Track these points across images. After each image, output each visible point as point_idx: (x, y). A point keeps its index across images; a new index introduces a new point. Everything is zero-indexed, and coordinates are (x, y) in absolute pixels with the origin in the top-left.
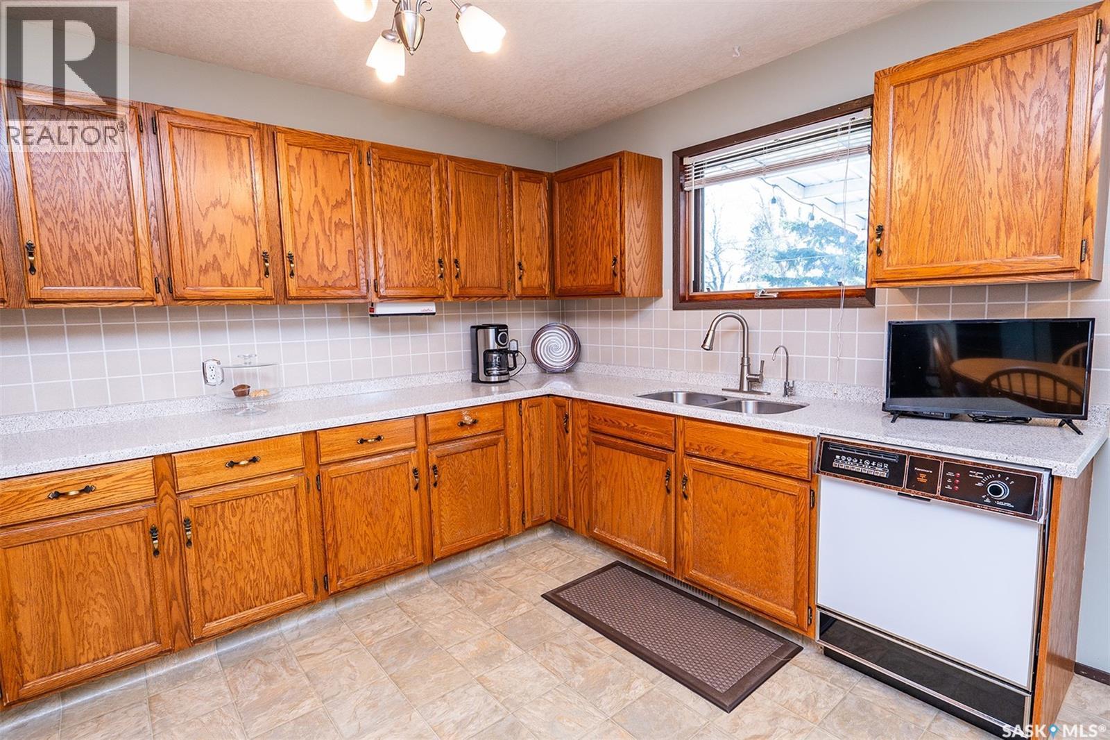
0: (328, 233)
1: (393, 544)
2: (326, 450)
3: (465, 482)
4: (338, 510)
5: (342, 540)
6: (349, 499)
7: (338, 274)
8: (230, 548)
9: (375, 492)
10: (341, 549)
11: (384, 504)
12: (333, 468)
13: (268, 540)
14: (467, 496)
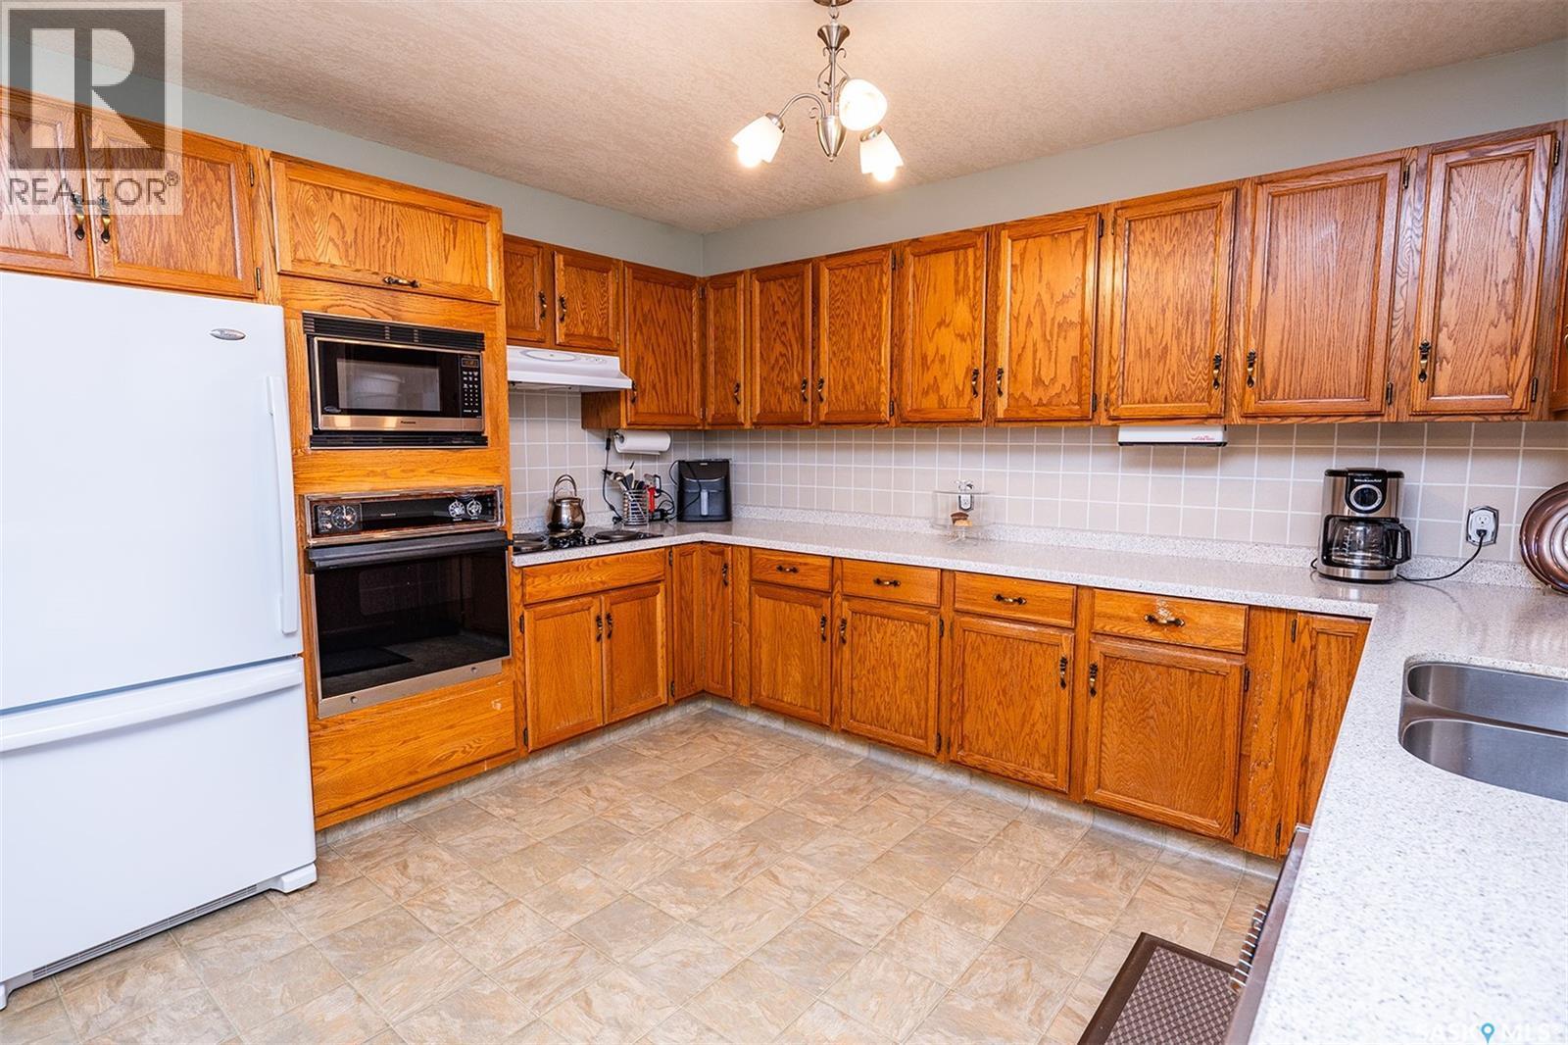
0: (1048, 338)
1: (1028, 745)
2: (960, 595)
3: (1151, 712)
4: (968, 670)
5: (969, 706)
6: (981, 662)
7: (1057, 388)
8: (873, 662)
9: (1012, 667)
10: (968, 716)
11: (1022, 687)
12: (966, 619)
13: (902, 668)
14: (1153, 736)
